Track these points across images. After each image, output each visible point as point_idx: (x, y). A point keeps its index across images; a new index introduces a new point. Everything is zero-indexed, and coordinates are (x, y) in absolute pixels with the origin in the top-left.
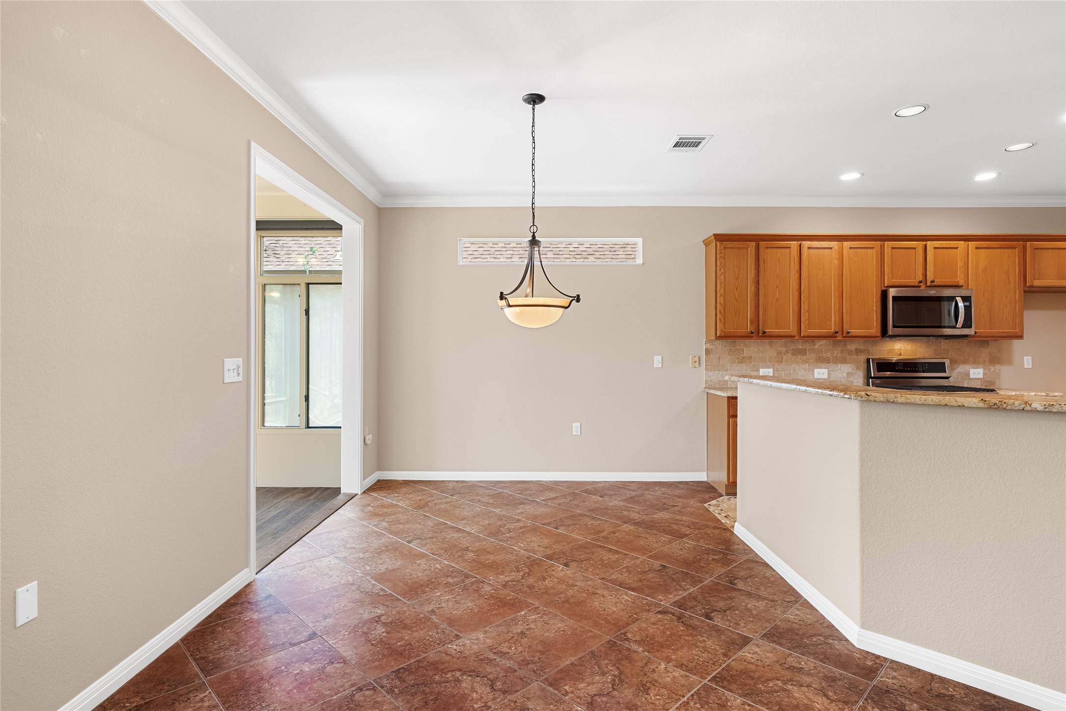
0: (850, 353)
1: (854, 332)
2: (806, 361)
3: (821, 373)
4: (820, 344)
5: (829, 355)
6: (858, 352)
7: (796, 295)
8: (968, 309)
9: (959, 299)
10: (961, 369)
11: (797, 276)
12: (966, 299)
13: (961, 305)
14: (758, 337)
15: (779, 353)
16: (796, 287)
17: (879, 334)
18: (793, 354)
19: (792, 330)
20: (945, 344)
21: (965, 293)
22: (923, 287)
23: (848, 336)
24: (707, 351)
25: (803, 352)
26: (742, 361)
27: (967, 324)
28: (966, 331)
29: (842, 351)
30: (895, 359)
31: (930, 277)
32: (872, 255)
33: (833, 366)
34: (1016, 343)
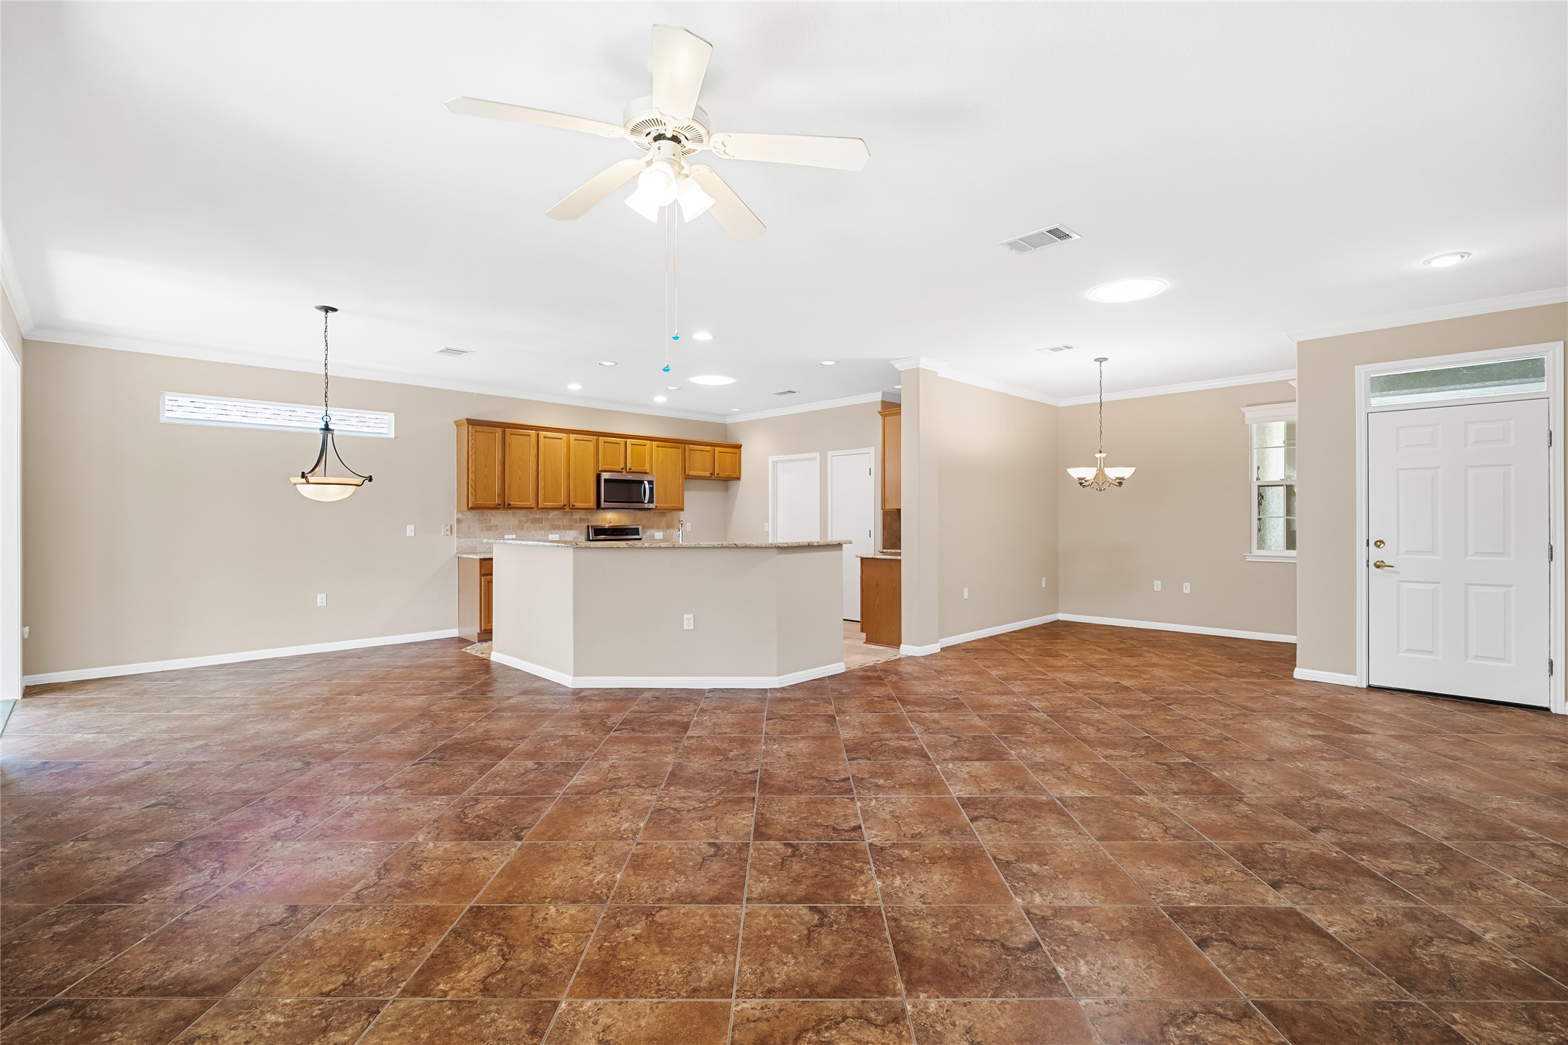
0: (575, 521)
1: (578, 505)
2: (541, 529)
3: (554, 536)
4: (553, 514)
5: (559, 523)
6: (581, 520)
7: (535, 474)
8: (651, 490)
9: (646, 483)
10: (649, 532)
11: (535, 459)
12: (651, 483)
13: (647, 486)
14: (504, 508)
15: (521, 522)
16: (535, 468)
17: (595, 507)
18: (532, 523)
19: (531, 503)
20: (640, 514)
21: (650, 478)
22: (624, 473)
23: (574, 508)
24: (459, 521)
25: (540, 521)
26: (489, 528)
27: (651, 501)
28: (651, 506)
29: (570, 520)
30: (607, 526)
31: (629, 466)
32: (591, 446)
33: (563, 532)
34: (682, 512)
